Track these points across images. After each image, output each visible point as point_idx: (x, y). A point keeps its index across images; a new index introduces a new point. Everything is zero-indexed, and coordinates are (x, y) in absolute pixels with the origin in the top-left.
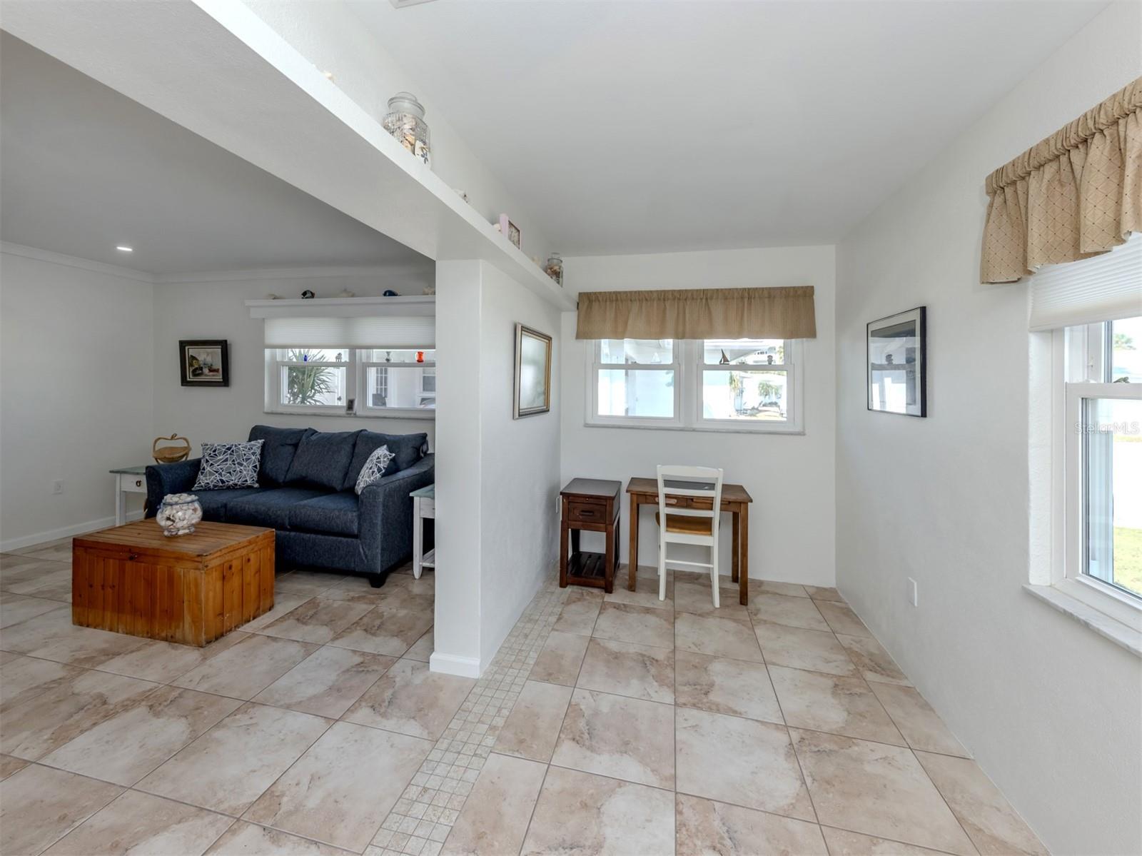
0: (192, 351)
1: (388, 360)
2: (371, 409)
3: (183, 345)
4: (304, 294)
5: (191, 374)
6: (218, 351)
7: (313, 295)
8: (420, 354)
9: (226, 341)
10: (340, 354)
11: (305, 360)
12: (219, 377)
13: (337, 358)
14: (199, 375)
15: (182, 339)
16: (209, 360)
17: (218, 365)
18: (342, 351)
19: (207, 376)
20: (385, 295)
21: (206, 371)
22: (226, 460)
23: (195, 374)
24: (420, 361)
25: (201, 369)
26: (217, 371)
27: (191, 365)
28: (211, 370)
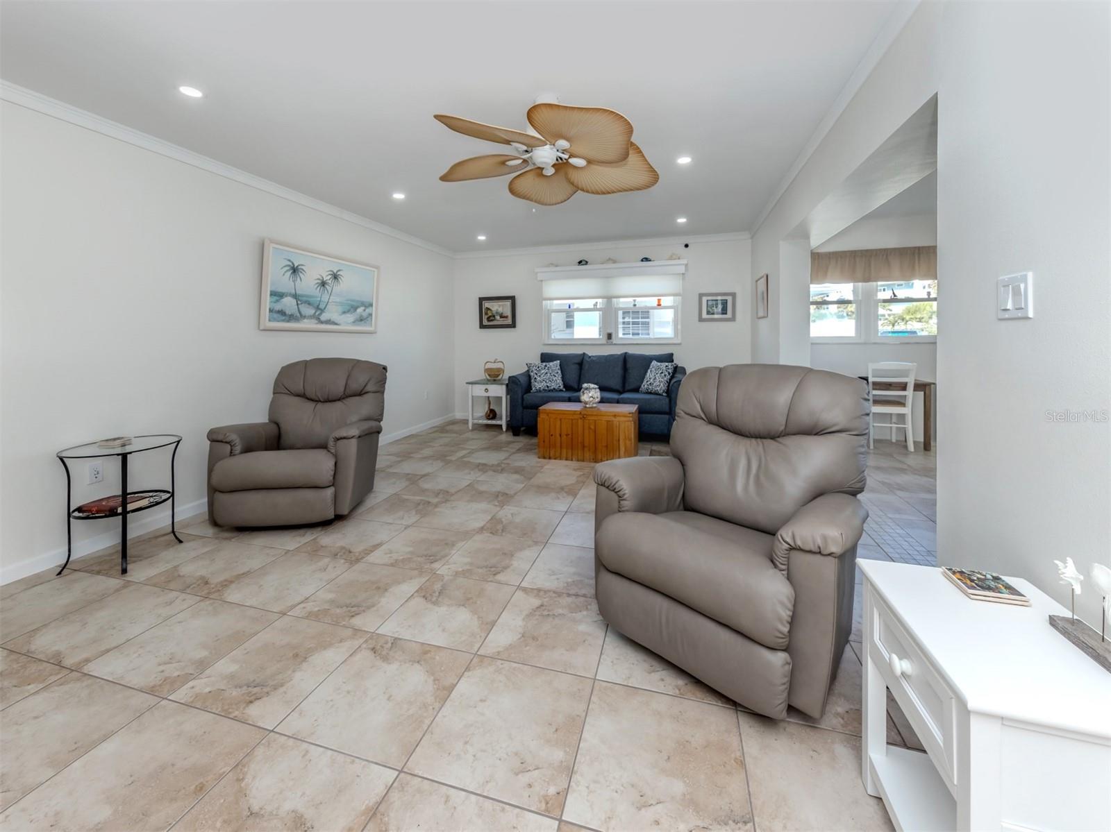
0: (486, 304)
1: (635, 305)
2: (622, 338)
3: (481, 300)
4: (580, 262)
5: (488, 320)
6: (508, 303)
7: (587, 263)
8: (659, 300)
9: (514, 297)
10: (597, 303)
11: (570, 307)
12: (509, 321)
13: (594, 305)
14: (492, 320)
15: (481, 296)
16: (500, 310)
17: (508, 312)
18: (600, 301)
19: (499, 321)
20: (642, 261)
21: (498, 317)
22: (546, 373)
23: (489, 319)
24: (659, 305)
25: (494, 316)
26: (506, 317)
27: (486, 314)
28: (502, 317)
